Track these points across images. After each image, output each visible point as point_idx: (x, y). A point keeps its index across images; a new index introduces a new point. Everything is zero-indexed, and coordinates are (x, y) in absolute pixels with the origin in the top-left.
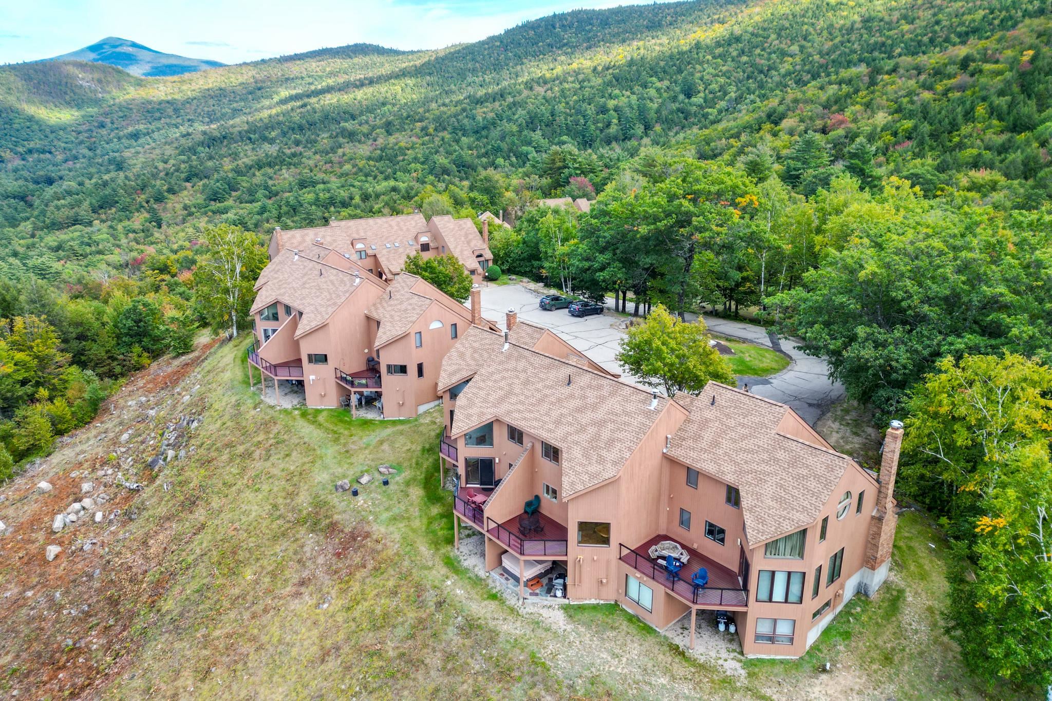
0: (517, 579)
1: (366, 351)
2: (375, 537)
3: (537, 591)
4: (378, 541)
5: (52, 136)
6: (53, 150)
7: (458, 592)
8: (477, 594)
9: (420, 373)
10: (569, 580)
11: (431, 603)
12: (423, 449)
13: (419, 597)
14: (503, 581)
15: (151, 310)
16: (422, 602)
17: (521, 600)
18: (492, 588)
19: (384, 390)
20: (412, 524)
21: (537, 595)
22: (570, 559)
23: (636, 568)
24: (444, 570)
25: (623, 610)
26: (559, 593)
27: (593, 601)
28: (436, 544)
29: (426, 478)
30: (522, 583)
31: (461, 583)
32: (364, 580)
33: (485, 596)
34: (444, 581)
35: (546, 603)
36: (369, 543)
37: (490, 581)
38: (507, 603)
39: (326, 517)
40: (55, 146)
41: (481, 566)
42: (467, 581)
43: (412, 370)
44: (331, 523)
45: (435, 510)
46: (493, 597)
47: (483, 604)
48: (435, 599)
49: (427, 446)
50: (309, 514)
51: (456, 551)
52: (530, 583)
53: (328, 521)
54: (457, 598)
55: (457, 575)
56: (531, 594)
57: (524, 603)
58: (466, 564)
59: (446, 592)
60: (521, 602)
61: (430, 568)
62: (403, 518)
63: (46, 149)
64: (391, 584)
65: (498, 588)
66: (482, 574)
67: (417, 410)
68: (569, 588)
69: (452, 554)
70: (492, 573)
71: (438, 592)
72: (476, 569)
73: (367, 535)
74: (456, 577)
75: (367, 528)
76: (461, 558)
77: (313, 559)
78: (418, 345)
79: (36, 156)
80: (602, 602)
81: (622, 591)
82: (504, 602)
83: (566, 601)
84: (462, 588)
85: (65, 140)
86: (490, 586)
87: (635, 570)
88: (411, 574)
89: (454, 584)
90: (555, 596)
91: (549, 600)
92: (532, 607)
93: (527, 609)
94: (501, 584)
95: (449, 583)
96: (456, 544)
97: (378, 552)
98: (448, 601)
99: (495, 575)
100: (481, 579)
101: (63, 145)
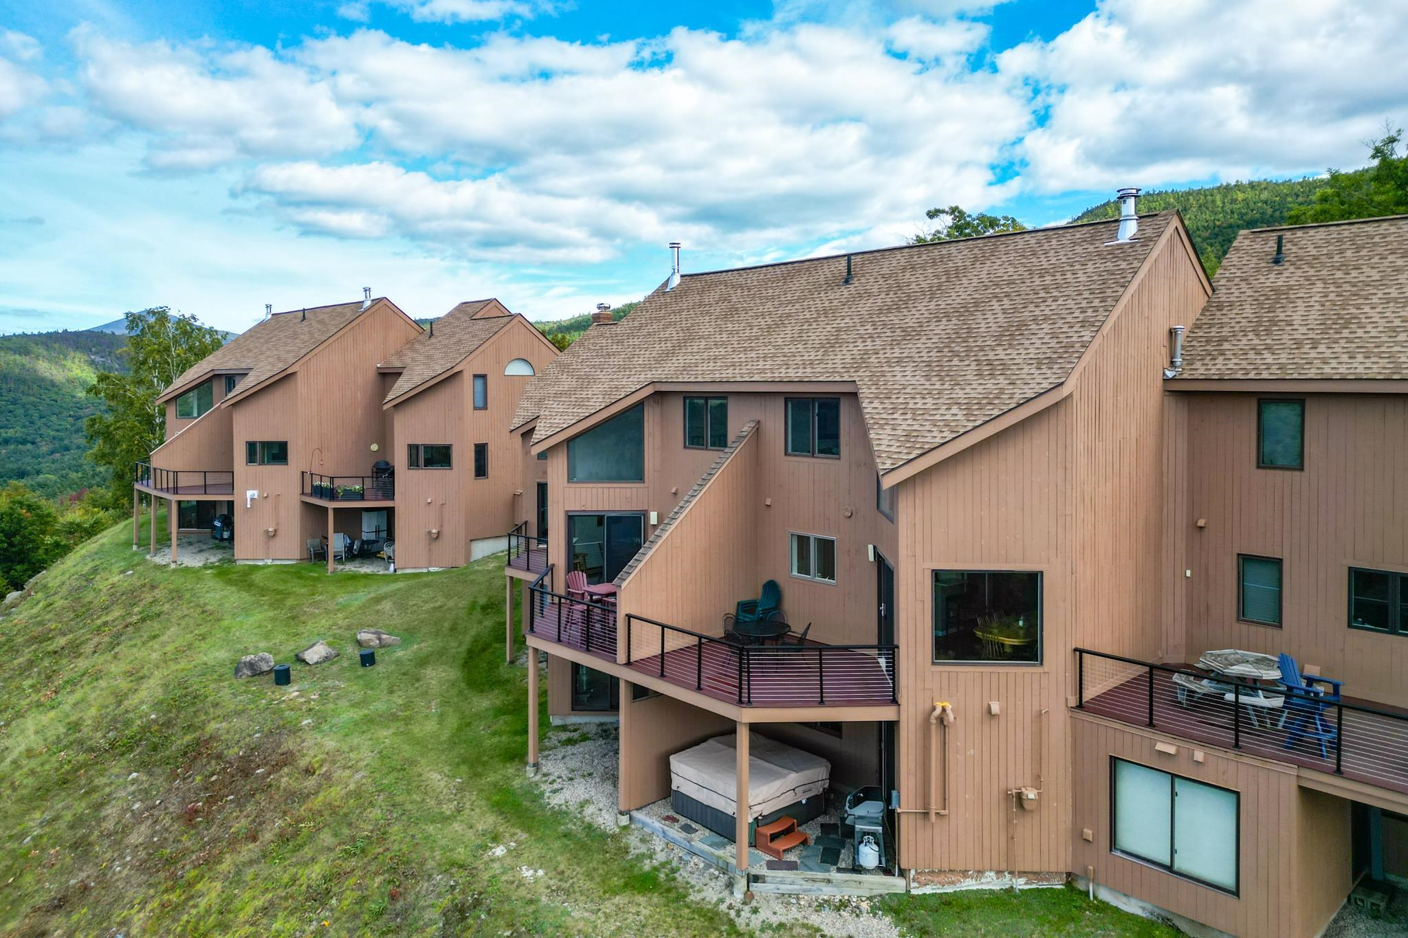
0: (723, 827)
1: (374, 447)
2: (303, 763)
3: (792, 857)
4: (309, 772)
5: (39, 423)
6: (39, 439)
7: (527, 873)
8: (589, 876)
9: (481, 470)
10: (906, 800)
11: (434, 914)
12: (473, 606)
13: (393, 897)
14: (675, 833)
15: (40, 516)
16: (403, 914)
17: (741, 885)
18: (640, 858)
19: (399, 503)
20: (416, 730)
21: (792, 866)
22: (908, 716)
23: (1151, 724)
24: (489, 821)
25: (1103, 907)
26: (869, 855)
27: (992, 882)
28: (475, 763)
29: (470, 652)
30: (743, 834)
31: (537, 851)
32: (239, 873)
33: (616, 881)
34: (485, 848)
35: (826, 892)
36: (285, 779)
37: (633, 841)
38: (694, 897)
39: (190, 728)
40: (41, 436)
41: (603, 802)
42: (557, 844)
43: (464, 458)
44: (198, 742)
45: (483, 703)
46: (643, 883)
47: (608, 907)
48: (446, 901)
49: (482, 601)
50: (145, 729)
51: (530, 771)
52: (769, 831)
53: (188, 738)
54: (522, 892)
55: (528, 829)
56: (771, 865)
57: (749, 896)
58: (557, 801)
59: (486, 876)
60: (739, 895)
61: (445, 819)
62: (394, 717)
63: (29, 438)
64: (315, 872)
65: (661, 857)
66: (607, 820)
67: (468, 553)
68: (906, 827)
69: (517, 783)
70: (637, 815)
71: (461, 877)
72: (590, 810)
73: (287, 759)
74: (523, 836)
75: (289, 744)
76: (545, 787)
77: (116, 837)
78: (480, 404)
79: (12, 447)
80: (1020, 884)
81: (1095, 831)
82: (681, 897)
83: (896, 884)
84: (542, 861)
85: (56, 427)
86: (633, 852)
87: (1147, 733)
88: (383, 837)
89: (515, 854)
90: (857, 869)
91: (838, 884)
92: (779, 908)
93: (764, 914)
94: (670, 844)
95: (499, 851)
96: (531, 759)
97: (305, 797)
98: (489, 901)
99: (651, 820)
100: (604, 836)
101: (52, 433)
